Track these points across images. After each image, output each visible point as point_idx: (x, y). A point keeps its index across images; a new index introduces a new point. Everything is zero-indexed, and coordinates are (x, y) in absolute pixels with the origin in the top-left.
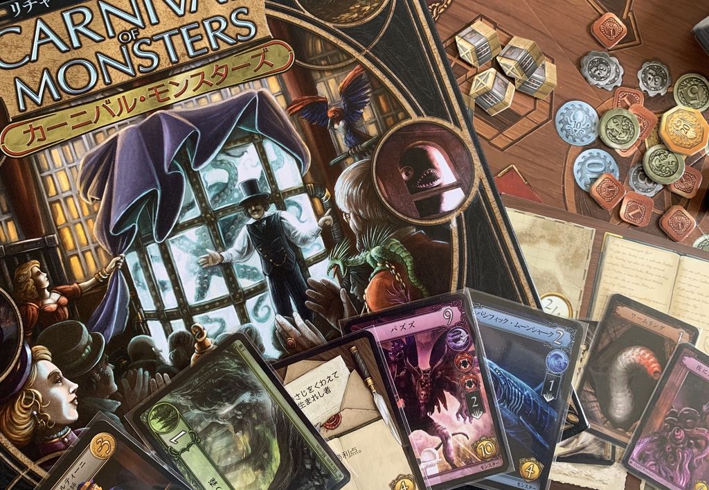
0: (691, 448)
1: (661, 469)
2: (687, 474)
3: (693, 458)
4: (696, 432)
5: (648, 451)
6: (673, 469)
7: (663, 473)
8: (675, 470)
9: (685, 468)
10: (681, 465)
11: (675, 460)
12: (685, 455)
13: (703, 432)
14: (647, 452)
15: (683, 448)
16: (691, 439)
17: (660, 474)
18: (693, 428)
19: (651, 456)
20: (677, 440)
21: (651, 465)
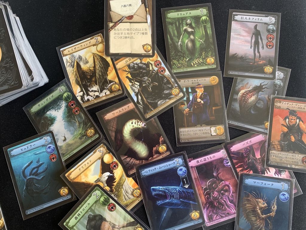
0: (224, 194)
1: (221, 215)
2: (232, 206)
3: (228, 198)
4: (220, 187)
5: (210, 213)
6: (225, 209)
7: (223, 215)
8: (226, 209)
9: (229, 204)
10: (227, 205)
11: (223, 205)
12: (225, 199)
13: (223, 183)
14: (210, 215)
15: (221, 198)
16: (221, 191)
17: (222, 217)
18: (217, 186)
19: (213, 214)
20: (216, 197)
21: (216, 218)
